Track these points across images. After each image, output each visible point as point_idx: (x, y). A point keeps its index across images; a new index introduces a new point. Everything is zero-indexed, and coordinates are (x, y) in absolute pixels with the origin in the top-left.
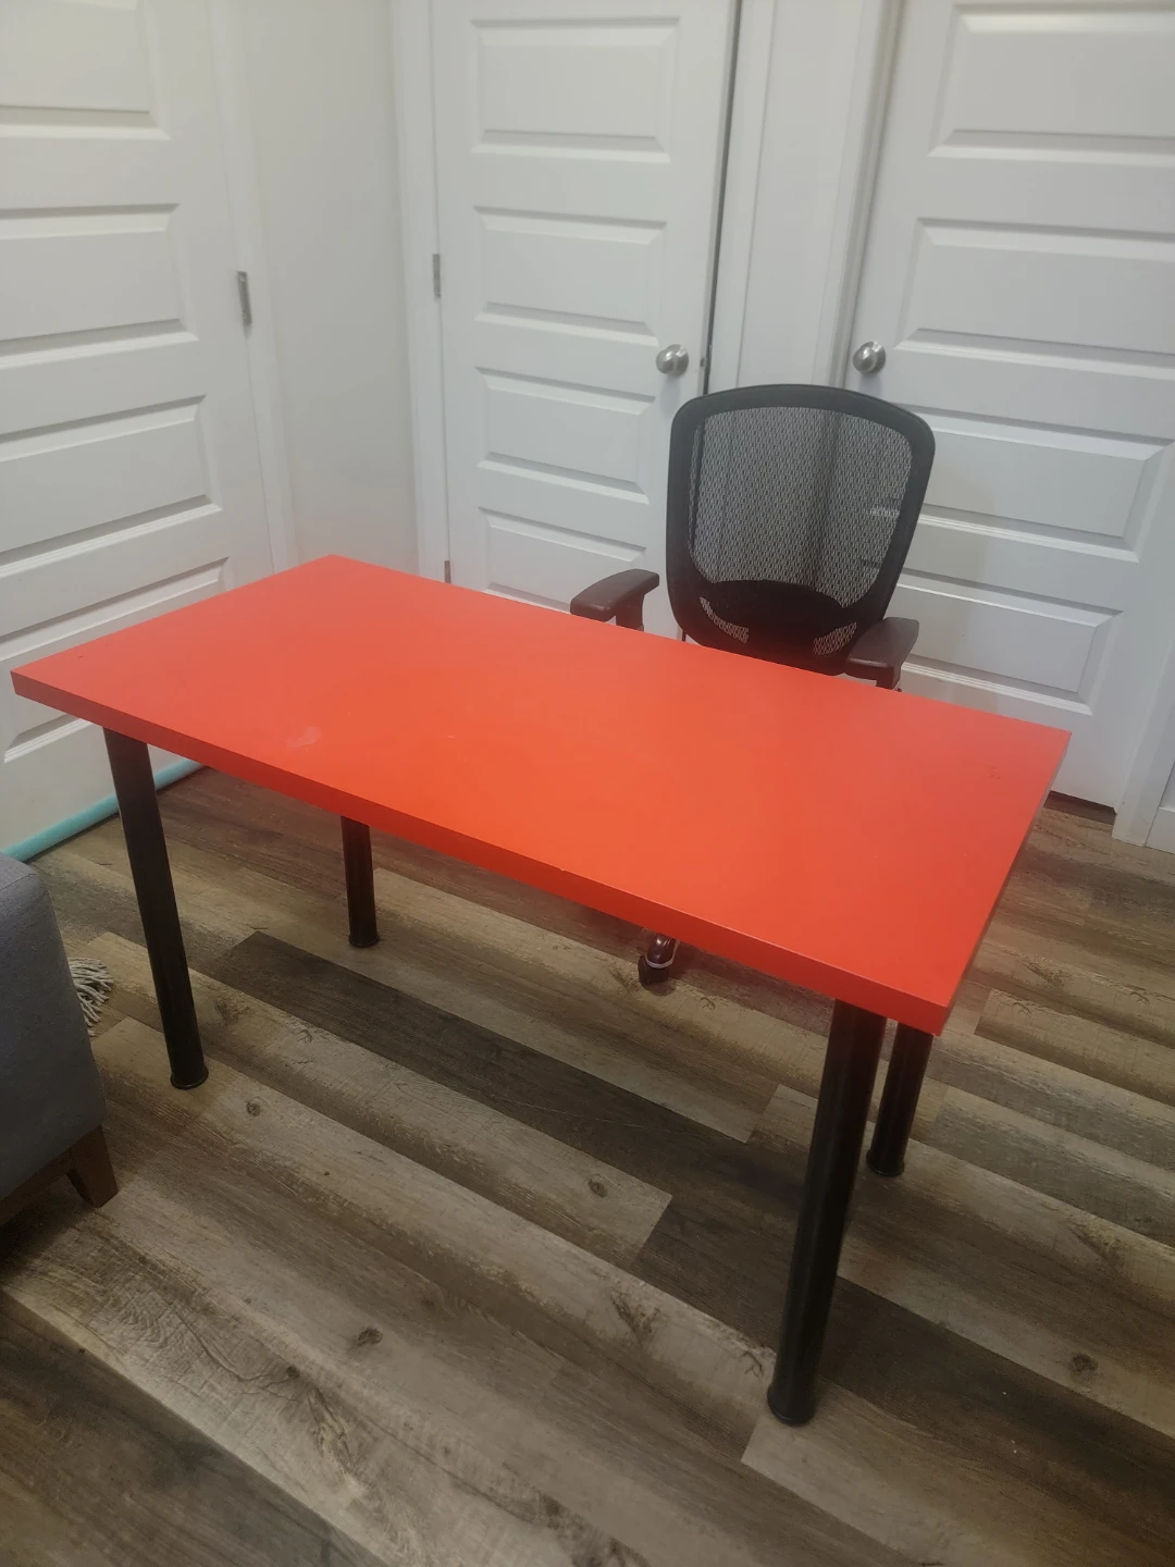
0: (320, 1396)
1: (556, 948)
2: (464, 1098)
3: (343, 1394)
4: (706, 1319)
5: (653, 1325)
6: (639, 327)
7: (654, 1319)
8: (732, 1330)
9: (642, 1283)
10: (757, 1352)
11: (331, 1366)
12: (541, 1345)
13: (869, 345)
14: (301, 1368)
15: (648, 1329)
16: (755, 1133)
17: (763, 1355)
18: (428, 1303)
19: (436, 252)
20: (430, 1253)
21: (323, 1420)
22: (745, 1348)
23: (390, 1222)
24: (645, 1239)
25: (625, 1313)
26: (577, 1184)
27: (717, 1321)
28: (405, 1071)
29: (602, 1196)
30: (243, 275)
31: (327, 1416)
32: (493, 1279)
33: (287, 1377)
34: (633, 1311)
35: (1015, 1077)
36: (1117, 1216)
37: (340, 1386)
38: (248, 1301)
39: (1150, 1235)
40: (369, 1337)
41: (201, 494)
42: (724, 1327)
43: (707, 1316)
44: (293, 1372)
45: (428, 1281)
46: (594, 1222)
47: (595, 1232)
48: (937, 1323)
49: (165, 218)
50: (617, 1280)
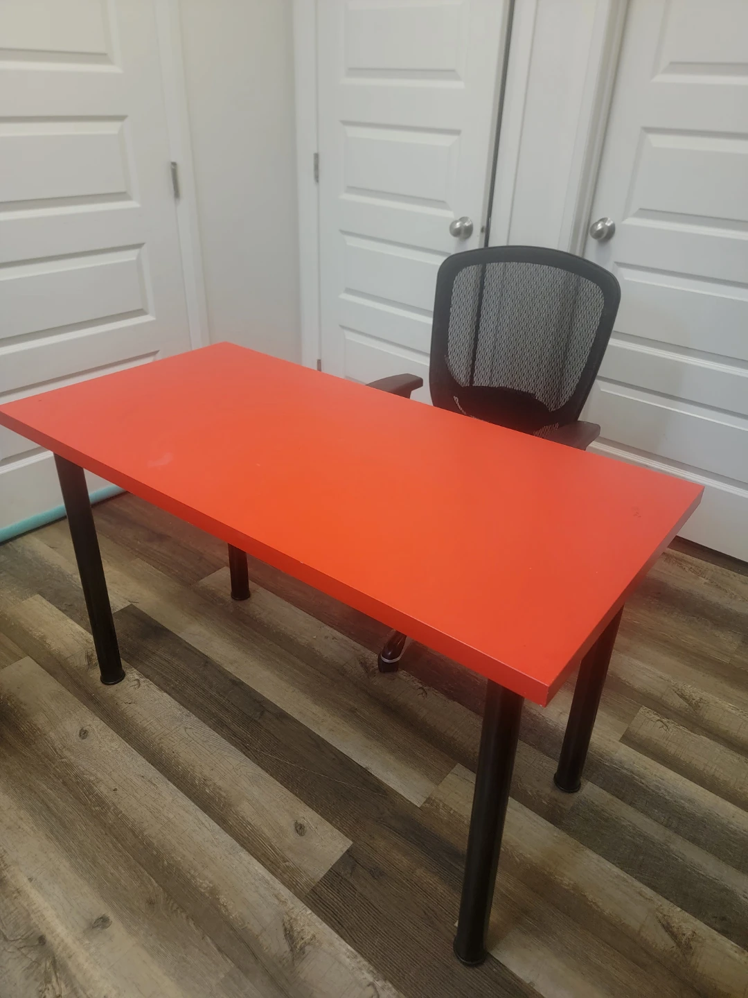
0: (54, 963)
1: (326, 637)
2: (227, 744)
3: (70, 964)
4: (348, 950)
5: (307, 948)
6: (441, 204)
7: (309, 944)
8: (366, 963)
9: (309, 911)
10: (379, 984)
11: (69, 941)
12: (219, 950)
13: (603, 220)
14: (49, 938)
15: (302, 949)
16: (429, 800)
17: (383, 988)
18: (151, 903)
19: (316, 152)
20: (166, 863)
21: (50, 982)
22: (370, 978)
23: (145, 833)
24: (322, 876)
25: (289, 934)
26: (286, 822)
27: (356, 953)
28: (194, 718)
29: (301, 835)
30: (174, 164)
31: (54, 980)
32: (203, 891)
33: (37, 943)
34: (295, 934)
35: (643, 781)
36: (698, 913)
37: (70, 957)
38: (30, 880)
39: (723, 932)
40: (103, 921)
41: (140, 307)
42: (360, 958)
43: (349, 947)
44: (42, 940)
45: (156, 885)
46: (289, 855)
47: (287, 863)
48: (528, 982)
49: (118, 125)
50: (292, 906)
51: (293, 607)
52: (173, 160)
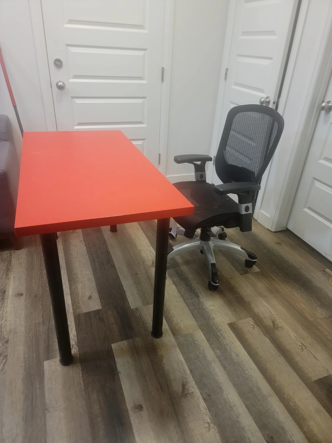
0: (3, 298)
2: (90, 267)
4: (74, 334)
8: (76, 339)
9: (73, 319)
11: (10, 295)
12: (42, 315)
14: (6, 292)
16: (137, 309)
17: (75, 348)
18: (36, 296)
19: (227, 68)
22: (74, 344)
24: (85, 312)
26: (88, 294)
28: (87, 256)
29: (89, 299)
33: (3, 292)
37: (7, 299)
38: (14, 277)
40: (22, 294)
41: (141, 121)
42: (76, 337)
43: (76, 333)
44: (5, 292)
45: (41, 292)
46: (81, 302)
47: (78, 304)
48: (119, 371)
49: (143, 52)
50: (70, 315)
51: (146, 238)
52: (163, 67)
